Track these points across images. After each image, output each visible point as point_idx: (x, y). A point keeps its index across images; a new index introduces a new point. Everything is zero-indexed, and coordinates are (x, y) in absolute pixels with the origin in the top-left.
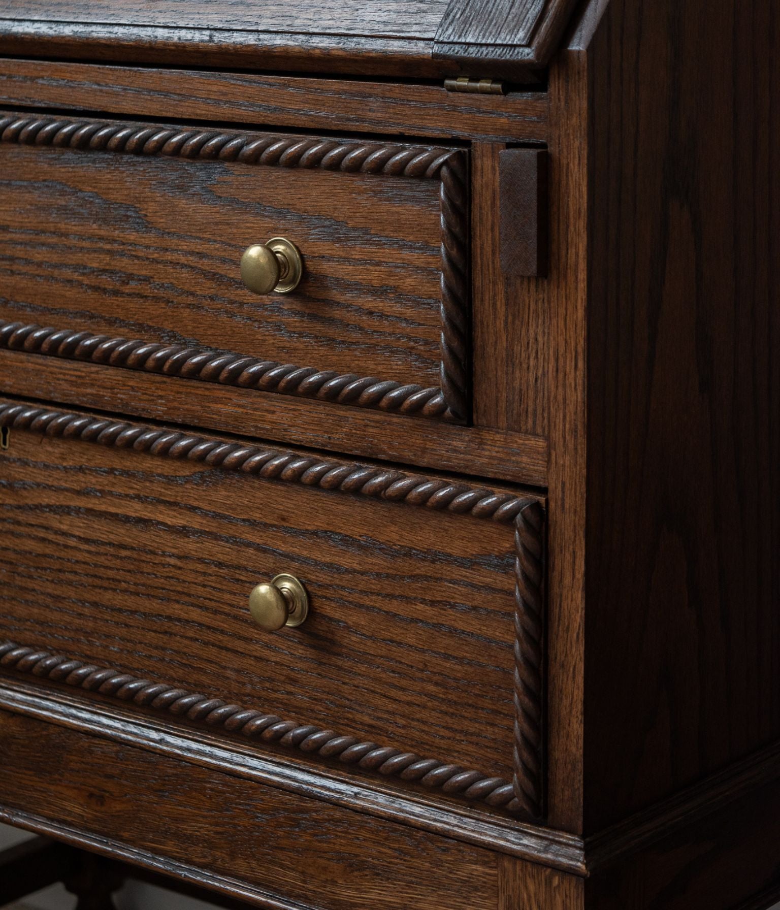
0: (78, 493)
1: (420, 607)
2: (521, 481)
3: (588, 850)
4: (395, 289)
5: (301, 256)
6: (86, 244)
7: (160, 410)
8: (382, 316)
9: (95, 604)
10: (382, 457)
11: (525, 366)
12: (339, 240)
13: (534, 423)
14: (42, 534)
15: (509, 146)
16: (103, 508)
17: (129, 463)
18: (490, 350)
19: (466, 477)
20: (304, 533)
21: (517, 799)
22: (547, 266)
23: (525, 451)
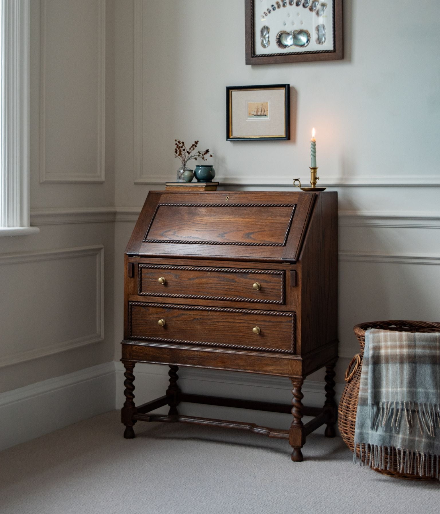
0: (222, 319)
1: (277, 329)
2: (293, 311)
3: (302, 357)
4: (275, 288)
5: (260, 285)
6: (225, 285)
7: (237, 306)
8: (273, 292)
9: (224, 335)
10: (272, 310)
11: (293, 297)
12: (266, 283)
13: (294, 304)
14: (215, 326)
15: (291, 270)
16: (226, 321)
17: (231, 314)
18: (288, 295)
19: (284, 312)
20: (259, 321)
21: (292, 352)
22: (296, 285)
23: (293, 308)
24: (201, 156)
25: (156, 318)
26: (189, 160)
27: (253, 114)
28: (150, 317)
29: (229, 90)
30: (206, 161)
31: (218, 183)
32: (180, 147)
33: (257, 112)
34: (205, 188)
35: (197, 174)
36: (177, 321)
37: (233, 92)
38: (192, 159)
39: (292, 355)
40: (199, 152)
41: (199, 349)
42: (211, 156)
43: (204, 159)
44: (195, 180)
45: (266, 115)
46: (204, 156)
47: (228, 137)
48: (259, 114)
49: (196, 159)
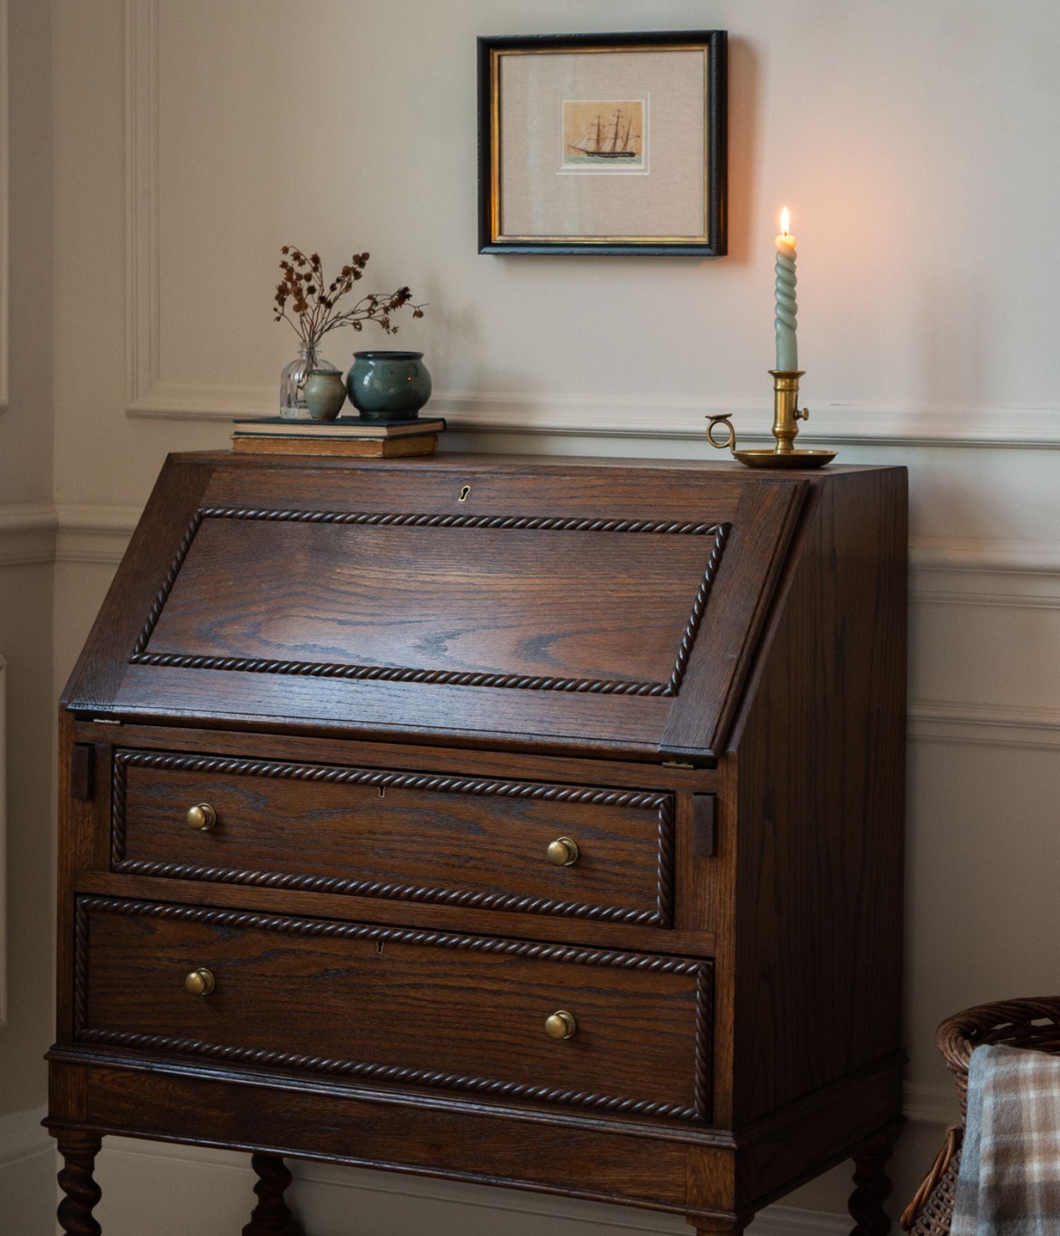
0: (428, 976)
1: (641, 1022)
2: (701, 954)
3: (736, 1138)
4: (632, 862)
5: (578, 846)
6: (443, 841)
7: (486, 929)
8: (624, 876)
9: (438, 1037)
10: (622, 947)
11: (703, 898)
12: (600, 838)
13: (708, 926)
14: (402, 1000)
15: (696, 794)
16: (445, 983)
17: (464, 958)
18: (684, 891)
19: (667, 955)
20: (573, 989)
21: (697, 1115)
22: (716, 851)
23: (703, 940)
24: (380, 313)
25: (180, 961)
26: (328, 330)
27: (582, 150)
28: (159, 959)
29: (490, 48)
30: (392, 334)
31: (441, 423)
32: (299, 277)
33: (598, 141)
34: (384, 445)
35: (356, 386)
36: (261, 975)
37: (505, 60)
38: (341, 325)
39: (700, 1130)
40: (370, 297)
41: (343, 1091)
42: (419, 314)
43: (388, 327)
44: (348, 409)
45: (632, 155)
46: (392, 312)
47: (485, 240)
48: (607, 147)
49: (359, 324)
